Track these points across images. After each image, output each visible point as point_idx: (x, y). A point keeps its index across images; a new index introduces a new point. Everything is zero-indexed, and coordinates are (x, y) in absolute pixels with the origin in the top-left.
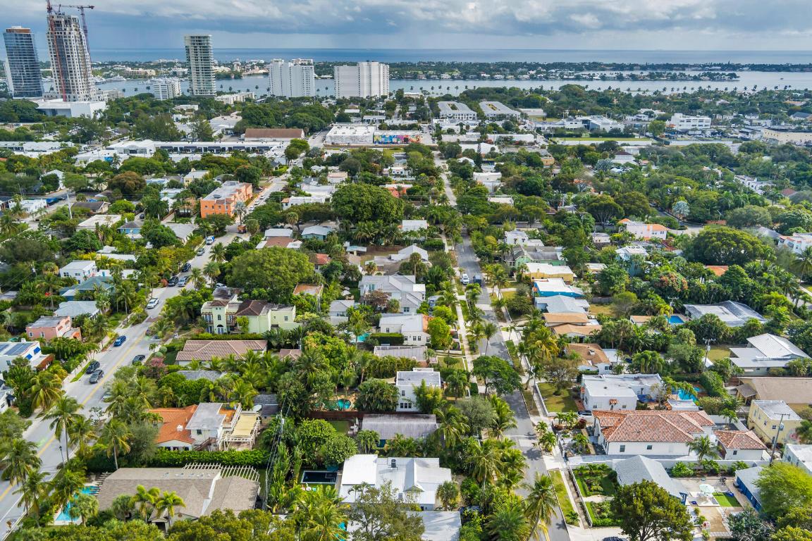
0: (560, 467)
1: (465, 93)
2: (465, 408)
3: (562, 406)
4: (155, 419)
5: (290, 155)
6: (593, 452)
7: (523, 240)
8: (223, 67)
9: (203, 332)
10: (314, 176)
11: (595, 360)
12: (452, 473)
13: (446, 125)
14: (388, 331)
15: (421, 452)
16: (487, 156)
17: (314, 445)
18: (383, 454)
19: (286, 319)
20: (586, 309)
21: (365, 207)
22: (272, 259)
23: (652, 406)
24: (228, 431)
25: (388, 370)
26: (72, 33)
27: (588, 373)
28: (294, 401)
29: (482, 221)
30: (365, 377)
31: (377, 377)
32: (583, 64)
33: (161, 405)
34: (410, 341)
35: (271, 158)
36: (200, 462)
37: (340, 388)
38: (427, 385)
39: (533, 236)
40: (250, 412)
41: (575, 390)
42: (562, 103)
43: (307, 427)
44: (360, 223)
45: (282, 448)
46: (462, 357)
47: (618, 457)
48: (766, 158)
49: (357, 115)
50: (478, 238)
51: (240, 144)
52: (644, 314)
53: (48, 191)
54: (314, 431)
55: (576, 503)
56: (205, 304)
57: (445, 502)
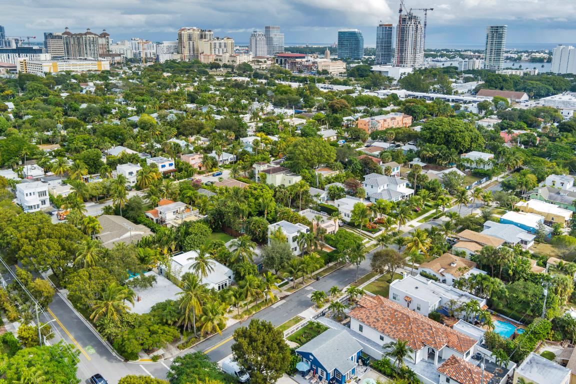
5: (481, 106)
7: (563, 184)
26: (411, 25)
46: (369, 239)
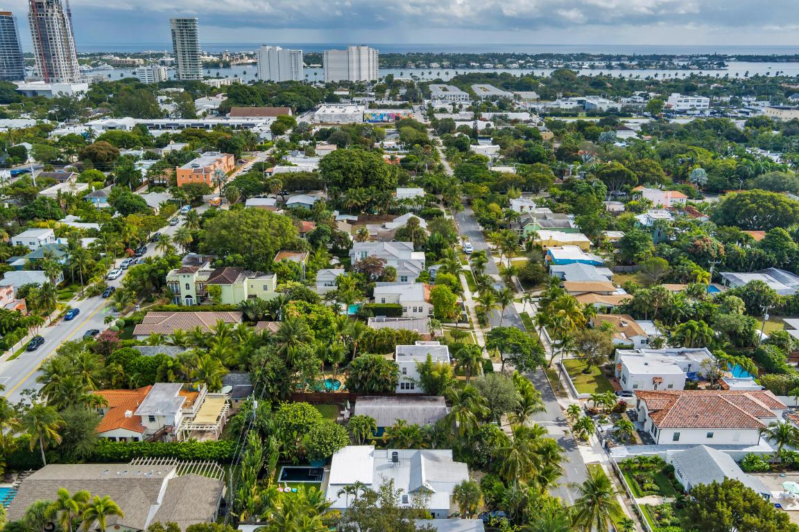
0: (601, 460)
1: (455, 78)
2: (482, 388)
3: (595, 386)
4: (98, 403)
5: (276, 130)
6: (639, 440)
7: (531, 207)
8: (211, 57)
9: (168, 304)
10: (301, 150)
11: (630, 333)
12: (469, 468)
13: (438, 105)
14: (383, 301)
15: (429, 442)
16: (483, 132)
17: (295, 433)
18: (381, 445)
19: (265, 288)
20: (609, 278)
21: (355, 173)
22: (249, 221)
23: (702, 385)
24: (188, 418)
25: (385, 344)
26: (55, 15)
27: (622, 347)
28: (270, 380)
29: (484, 189)
30: (357, 352)
31: (372, 352)
32: (571, 55)
33: (108, 387)
34: (409, 313)
35: (256, 133)
36: (151, 455)
37: (328, 366)
38: (434, 360)
39: (540, 204)
40: (217, 394)
41: (607, 367)
42: (554, 86)
43: (286, 412)
44: (350, 190)
45: (253, 438)
46: (470, 331)
47: (671, 447)
48: (775, 133)
49: (347, 97)
50: (480, 206)
51: (224, 121)
52: (677, 282)
53: (15, 163)
54: (295, 416)
55: (627, 505)
56: (171, 272)
57: (463, 507)
